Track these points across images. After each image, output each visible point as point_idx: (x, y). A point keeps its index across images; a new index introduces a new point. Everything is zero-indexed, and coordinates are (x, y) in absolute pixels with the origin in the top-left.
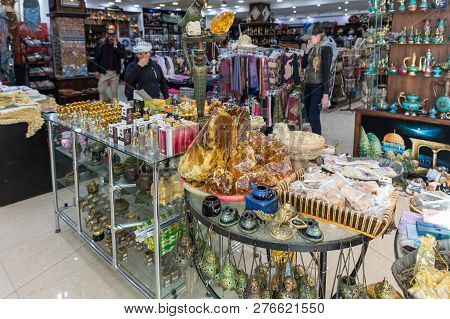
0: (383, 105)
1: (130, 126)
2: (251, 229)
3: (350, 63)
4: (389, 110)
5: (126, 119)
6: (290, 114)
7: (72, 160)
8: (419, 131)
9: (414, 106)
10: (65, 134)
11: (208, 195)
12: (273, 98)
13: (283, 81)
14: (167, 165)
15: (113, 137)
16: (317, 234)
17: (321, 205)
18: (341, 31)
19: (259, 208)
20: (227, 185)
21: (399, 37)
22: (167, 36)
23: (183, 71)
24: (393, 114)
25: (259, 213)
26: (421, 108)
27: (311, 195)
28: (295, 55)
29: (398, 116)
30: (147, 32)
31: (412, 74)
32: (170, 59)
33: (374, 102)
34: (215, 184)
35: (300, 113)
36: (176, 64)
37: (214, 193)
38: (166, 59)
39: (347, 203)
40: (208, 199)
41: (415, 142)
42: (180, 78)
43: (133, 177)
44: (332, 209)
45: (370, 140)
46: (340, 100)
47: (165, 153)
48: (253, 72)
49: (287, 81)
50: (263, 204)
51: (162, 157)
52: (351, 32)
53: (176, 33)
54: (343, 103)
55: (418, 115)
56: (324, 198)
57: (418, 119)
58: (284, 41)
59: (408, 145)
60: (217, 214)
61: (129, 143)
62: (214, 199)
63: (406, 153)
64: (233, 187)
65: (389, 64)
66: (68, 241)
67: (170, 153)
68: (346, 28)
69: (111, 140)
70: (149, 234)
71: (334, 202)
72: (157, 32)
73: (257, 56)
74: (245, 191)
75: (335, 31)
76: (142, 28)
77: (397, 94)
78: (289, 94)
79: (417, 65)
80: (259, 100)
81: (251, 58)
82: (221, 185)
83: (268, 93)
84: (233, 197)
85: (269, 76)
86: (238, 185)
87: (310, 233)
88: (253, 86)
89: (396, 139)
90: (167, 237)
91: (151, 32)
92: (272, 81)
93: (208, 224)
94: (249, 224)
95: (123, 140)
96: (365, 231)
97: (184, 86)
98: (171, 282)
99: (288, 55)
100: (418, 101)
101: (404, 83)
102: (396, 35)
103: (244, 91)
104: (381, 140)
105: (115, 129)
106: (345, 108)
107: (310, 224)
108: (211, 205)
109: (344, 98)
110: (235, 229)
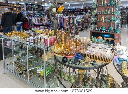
0: (97, 29)
1: (34, 38)
2: (78, 65)
3: (86, 19)
4: (98, 31)
5: (33, 36)
6: (72, 32)
7: (12, 50)
8: (106, 36)
9: (104, 29)
10: (8, 42)
11: (63, 56)
12: (68, 28)
13: (69, 24)
14: (48, 49)
15: (29, 42)
16: (96, 64)
17: (95, 56)
18: (81, 11)
19: (79, 59)
20: (69, 53)
21: (100, 13)
22: (33, 11)
23: (40, 22)
24: (99, 32)
25: (80, 60)
26: (106, 30)
27: (92, 54)
28: (73, 17)
29: (101, 32)
30: (27, 10)
31: (103, 21)
32: (36, 18)
33: (94, 29)
34: (65, 53)
35: (75, 32)
36: (38, 19)
37: (65, 56)
38: (35, 18)
39: (101, 55)
40: (64, 57)
41: (105, 38)
42: (40, 24)
43: (34, 54)
44: (98, 57)
45: (94, 39)
46: (84, 28)
47: (47, 46)
48: (62, 22)
49: (71, 24)
50: (80, 57)
51: (46, 47)
52: (84, 11)
53: (36, 11)
54: (85, 29)
55: (105, 31)
56: (95, 54)
57: (105, 33)
58: (70, 13)
59: (104, 39)
60: (67, 62)
61: (34, 43)
62: (66, 57)
63: (103, 41)
64: (70, 54)
65: (97, 19)
66: (9, 76)
67: (49, 45)
68: (83, 10)
69: (28, 43)
70: (42, 70)
71: (98, 55)
72: (30, 10)
73: (63, 17)
74: (74, 54)
75: (80, 11)
76: (25, 9)
77: (100, 27)
78: (71, 27)
79: (104, 19)
80: (64, 29)
81: (62, 18)
82: (67, 53)
83: (66, 27)
84: (71, 56)
85: (66, 22)
86: (71, 53)
87: (94, 64)
88: (62, 25)
89: (101, 38)
90: (47, 71)
91: (28, 10)
92: (67, 24)
93: (65, 65)
94: (77, 63)
95: (32, 42)
96: (107, 62)
97: (41, 26)
98: (48, 84)
99: (71, 17)
100: (105, 28)
101: (101, 24)
102: (99, 12)
103: (60, 27)
104: (97, 38)
105: (29, 40)
106: (85, 30)
107: (94, 61)
108: (65, 59)
109: (85, 28)
110: (73, 65)
